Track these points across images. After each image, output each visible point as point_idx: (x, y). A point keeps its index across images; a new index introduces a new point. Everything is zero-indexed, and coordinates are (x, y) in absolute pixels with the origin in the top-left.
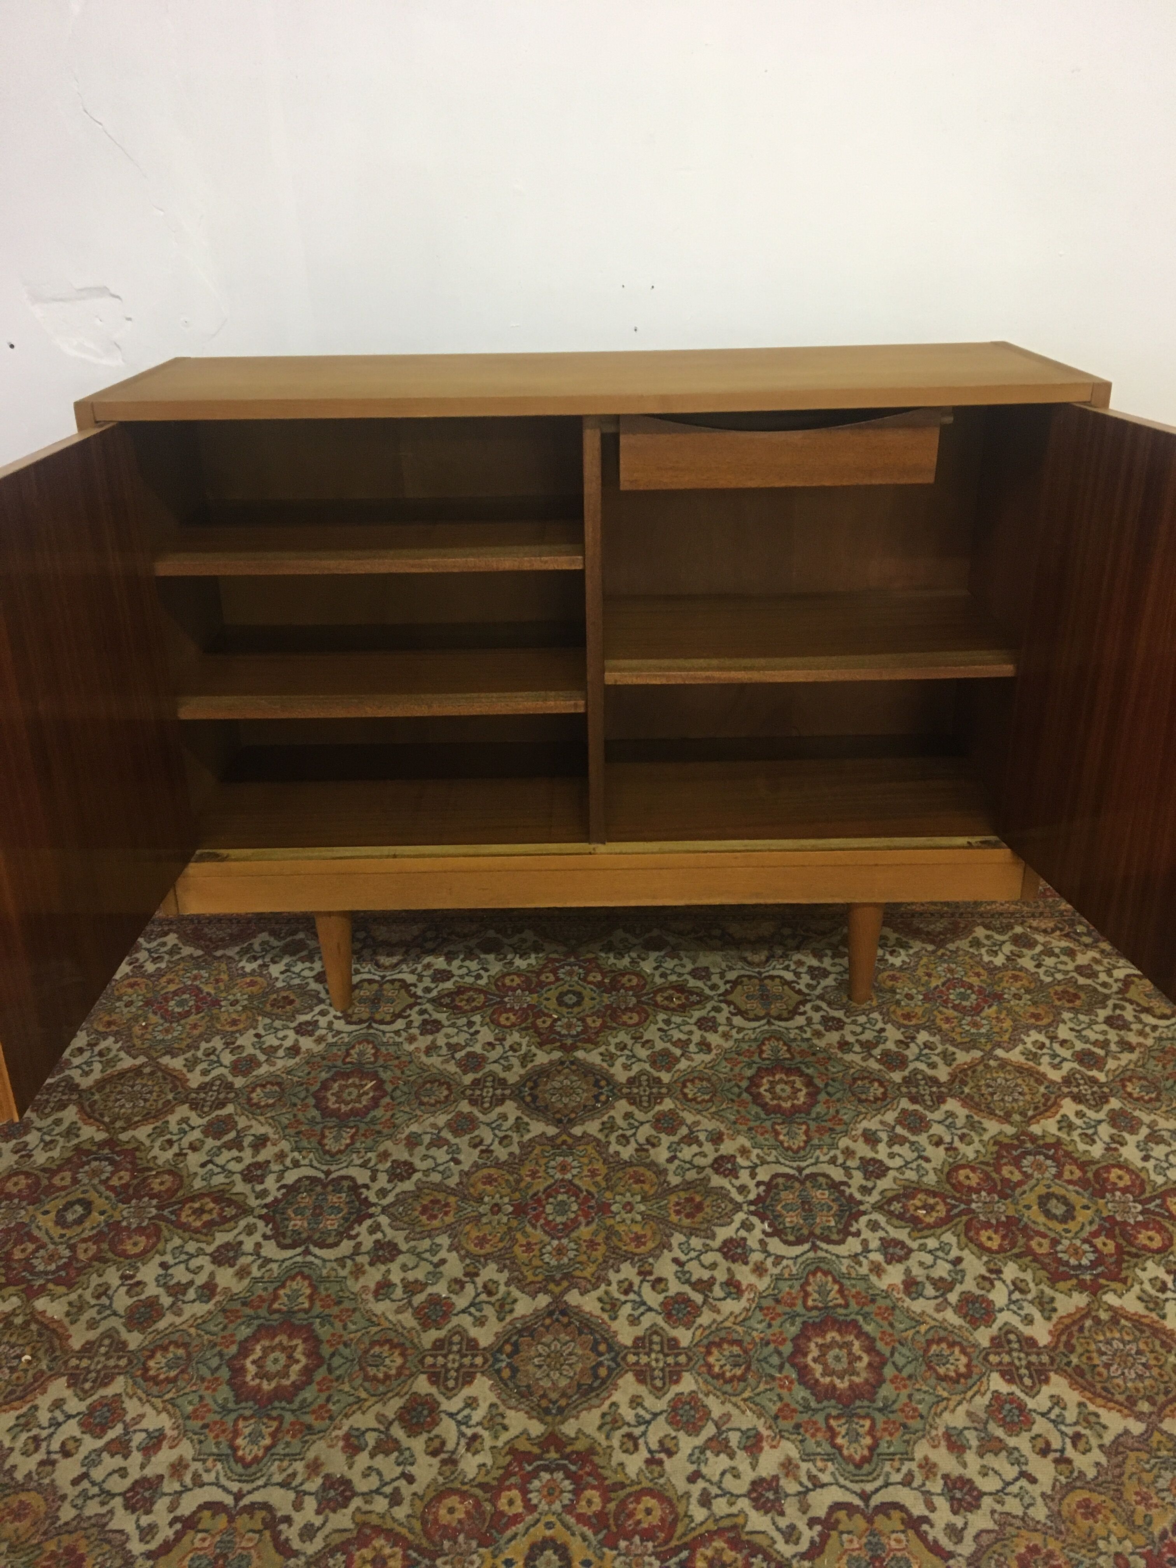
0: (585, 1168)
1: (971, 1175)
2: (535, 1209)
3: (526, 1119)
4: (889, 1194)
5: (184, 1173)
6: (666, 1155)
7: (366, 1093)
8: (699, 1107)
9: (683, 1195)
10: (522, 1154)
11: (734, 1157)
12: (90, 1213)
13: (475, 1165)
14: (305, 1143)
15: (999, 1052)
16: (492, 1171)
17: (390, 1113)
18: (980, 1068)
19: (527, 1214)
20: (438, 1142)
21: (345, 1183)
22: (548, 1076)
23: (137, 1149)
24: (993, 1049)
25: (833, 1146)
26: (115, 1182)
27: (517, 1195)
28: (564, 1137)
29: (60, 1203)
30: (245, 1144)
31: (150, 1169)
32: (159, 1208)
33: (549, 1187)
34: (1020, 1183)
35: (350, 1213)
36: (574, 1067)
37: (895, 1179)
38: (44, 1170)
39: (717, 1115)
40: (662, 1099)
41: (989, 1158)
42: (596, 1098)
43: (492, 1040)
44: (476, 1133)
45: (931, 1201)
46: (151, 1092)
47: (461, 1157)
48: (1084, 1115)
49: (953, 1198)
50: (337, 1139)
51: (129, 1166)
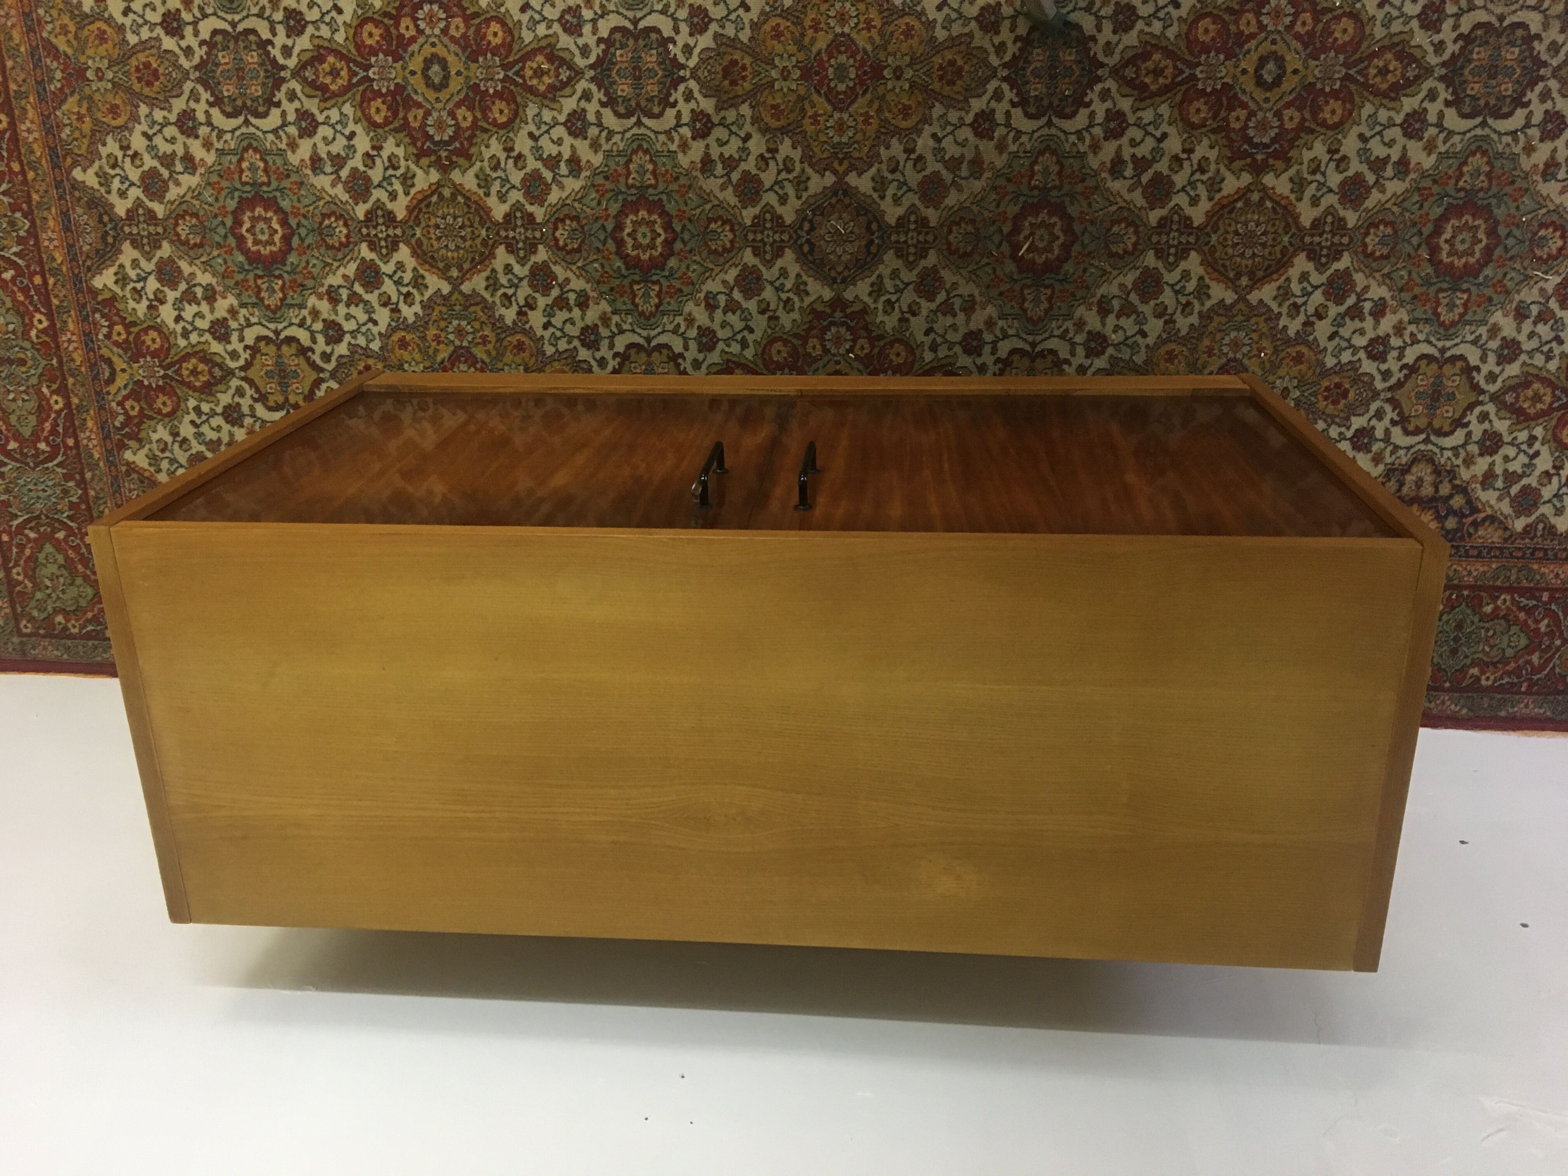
0: (823, 127)
1: (497, 115)
2: (865, 73)
3: (875, 196)
4: (568, 91)
5: (1180, 124)
6: (751, 144)
7: (1026, 238)
8: (721, 212)
9: (739, 90)
10: (879, 145)
11: (694, 138)
12: (1256, 71)
13: (919, 132)
14: (1076, 164)
15: (446, 289)
16: (904, 124)
17: (1001, 209)
18: (466, 266)
19: (871, 66)
20: (954, 164)
21: (1032, 110)
22: (857, 260)
23: (1231, 160)
24: (451, 294)
25: (608, 155)
26: (1242, 113)
27: (881, 90)
28: (841, 169)
29: (1286, 86)
30: (1130, 166)
31: (1214, 131)
32: (1193, 78)
33: (852, 102)
34: (458, 105)
35: (1024, 69)
36: (833, 274)
37: (560, 112)
38: (1312, 131)
39: (705, 197)
40: (753, 225)
41: (481, 136)
42: (812, 229)
43: (912, 319)
44: (920, 177)
45: (535, 82)
46: (1235, 245)
47: (931, 143)
48: (390, 194)
49: (516, 84)
50: (1046, 172)
51: (1233, 136)
